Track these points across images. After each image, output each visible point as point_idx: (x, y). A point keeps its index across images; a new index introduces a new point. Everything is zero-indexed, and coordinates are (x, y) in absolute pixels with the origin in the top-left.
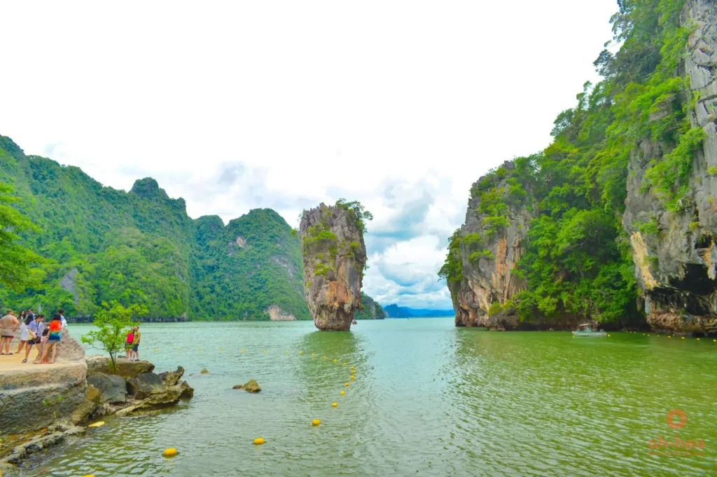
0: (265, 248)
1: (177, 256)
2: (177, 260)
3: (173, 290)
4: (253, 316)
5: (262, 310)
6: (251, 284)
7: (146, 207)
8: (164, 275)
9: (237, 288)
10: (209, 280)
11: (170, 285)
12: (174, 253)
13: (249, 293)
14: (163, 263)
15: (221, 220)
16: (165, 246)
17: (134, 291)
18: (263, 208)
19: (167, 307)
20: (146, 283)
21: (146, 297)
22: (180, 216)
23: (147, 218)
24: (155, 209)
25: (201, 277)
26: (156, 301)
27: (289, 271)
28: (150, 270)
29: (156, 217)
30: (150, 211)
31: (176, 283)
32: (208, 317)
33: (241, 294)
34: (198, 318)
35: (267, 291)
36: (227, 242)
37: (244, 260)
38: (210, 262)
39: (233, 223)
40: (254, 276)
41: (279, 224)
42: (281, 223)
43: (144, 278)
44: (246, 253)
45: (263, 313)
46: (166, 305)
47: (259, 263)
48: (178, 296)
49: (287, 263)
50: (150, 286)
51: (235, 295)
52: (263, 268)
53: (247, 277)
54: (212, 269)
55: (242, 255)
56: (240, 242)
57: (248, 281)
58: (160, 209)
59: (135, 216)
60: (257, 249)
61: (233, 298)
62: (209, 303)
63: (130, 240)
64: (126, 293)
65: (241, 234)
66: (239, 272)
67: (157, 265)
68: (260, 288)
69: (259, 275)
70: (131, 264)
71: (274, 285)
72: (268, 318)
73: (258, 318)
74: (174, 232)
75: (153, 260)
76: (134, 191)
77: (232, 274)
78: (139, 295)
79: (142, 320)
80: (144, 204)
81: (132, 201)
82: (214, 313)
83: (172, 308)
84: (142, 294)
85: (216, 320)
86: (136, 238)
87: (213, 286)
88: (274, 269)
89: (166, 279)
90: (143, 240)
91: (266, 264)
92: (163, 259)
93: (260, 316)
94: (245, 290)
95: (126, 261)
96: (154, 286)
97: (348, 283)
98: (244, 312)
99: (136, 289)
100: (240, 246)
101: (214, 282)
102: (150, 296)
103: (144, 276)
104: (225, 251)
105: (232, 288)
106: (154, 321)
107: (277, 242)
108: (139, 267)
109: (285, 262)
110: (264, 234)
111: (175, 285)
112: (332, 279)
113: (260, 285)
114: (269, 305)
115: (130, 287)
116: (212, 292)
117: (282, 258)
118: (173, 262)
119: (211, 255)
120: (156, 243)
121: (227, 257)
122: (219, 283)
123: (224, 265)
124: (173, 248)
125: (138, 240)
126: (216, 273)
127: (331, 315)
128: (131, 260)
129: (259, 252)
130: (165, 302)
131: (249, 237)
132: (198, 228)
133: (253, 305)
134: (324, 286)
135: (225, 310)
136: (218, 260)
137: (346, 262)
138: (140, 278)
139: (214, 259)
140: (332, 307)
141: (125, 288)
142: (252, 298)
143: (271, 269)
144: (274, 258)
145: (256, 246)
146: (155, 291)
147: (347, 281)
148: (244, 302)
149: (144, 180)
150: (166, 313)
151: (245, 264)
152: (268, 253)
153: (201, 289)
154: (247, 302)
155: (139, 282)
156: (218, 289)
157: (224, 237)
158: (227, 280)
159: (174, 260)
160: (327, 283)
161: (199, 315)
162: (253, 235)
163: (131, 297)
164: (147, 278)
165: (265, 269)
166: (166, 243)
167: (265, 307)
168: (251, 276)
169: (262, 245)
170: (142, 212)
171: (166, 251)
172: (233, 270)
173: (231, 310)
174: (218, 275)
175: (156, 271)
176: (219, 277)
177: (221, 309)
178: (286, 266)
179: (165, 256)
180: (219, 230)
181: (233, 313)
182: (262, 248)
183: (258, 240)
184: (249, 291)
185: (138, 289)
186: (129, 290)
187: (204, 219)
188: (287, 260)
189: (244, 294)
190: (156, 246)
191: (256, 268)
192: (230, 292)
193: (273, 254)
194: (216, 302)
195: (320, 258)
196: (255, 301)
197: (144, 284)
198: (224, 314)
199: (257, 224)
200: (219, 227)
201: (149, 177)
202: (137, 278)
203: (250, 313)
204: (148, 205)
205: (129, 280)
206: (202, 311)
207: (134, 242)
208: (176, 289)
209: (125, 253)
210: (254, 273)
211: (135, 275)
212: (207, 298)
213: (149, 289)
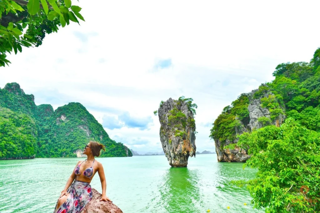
0: (76, 121)
1: (32, 124)
2: (32, 126)
3: (29, 142)
4: (68, 155)
5: (73, 152)
6: (68, 139)
7: (13, 97)
8: (25, 134)
9: (60, 141)
10: (46, 137)
11: (28, 139)
12: (31, 122)
13: (66, 144)
14: (24, 127)
15: (52, 107)
16: (26, 118)
17: (8, 142)
18: (75, 102)
19: (26, 151)
20: (15, 138)
21: (14, 146)
22: (31, 104)
23: (13, 103)
24: (18, 99)
25: (41, 135)
26: (20, 148)
27: (87, 133)
28: (18, 131)
29: (19, 103)
30: (15, 99)
31: (31, 138)
32: (43, 155)
33: (62, 144)
34: (38, 156)
35: (76, 143)
36: (56, 118)
37: (65, 127)
38: (46, 127)
39: (60, 109)
40: (69, 135)
41: (83, 110)
42: (84, 110)
43: (14, 135)
44: (66, 124)
45: (73, 153)
46: (26, 149)
47: (73, 129)
48: (32, 145)
49: (86, 129)
50: (17, 140)
51: (59, 145)
52: (74, 131)
53: (66, 136)
54: (46, 131)
55: (64, 124)
56: (63, 118)
57: (66, 137)
58: (21, 99)
59: (5, 102)
60: (72, 122)
61: (57, 146)
62: (44, 149)
63: (5, 114)
64: (3, 144)
65: (64, 114)
66: (61, 133)
67: (21, 128)
68: (72, 141)
69: (72, 135)
70: (6, 127)
71: (80, 140)
72: (76, 156)
73: (71, 156)
74: (28, 111)
75: (18, 125)
76: (6, 89)
77: (57, 134)
78: (10, 144)
79: (11, 158)
80: (12, 96)
81: (5, 93)
82: (47, 154)
83: (29, 151)
84: (12, 144)
85: (48, 157)
86: (8, 113)
87: (48, 140)
88: (81, 132)
89: (25, 136)
90: (13, 114)
91: (76, 129)
92: (24, 125)
93: (71, 155)
94: (64, 142)
95: (3, 125)
96: (19, 140)
97: (191, 141)
98: (63, 153)
99: (8, 141)
100: (63, 120)
101: (48, 138)
102: (17, 145)
103: (14, 134)
104: (54, 122)
105: (57, 141)
106: (18, 159)
107: (82, 119)
108: (11, 129)
109: (85, 129)
110: (76, 115)
111: (31, 139)
112: (184, 139)
113: (72, 140)
114: (77, 150)
115: (5, 140)
116: (46, 143)
117: (85, 127)
118: (30, 127)
119: (47, 124)
120: (20, 117)
121: (56, 125)
122: (50, 138)
123: (53, 129)
124: (30, 119)
125: (10, 115)
126: (49, 133)
127: (181, 158)
128: (6, 125)
129: (72, 123)
130: (25, 148)
131: (68, 116)
132: (39, 110)
133: (69, 150)
134: (181, 142)
135: (53, 152)
136: (50, 126)
137: (190, 129)
138: (11, 135)
139: (48, 126)
140: (183, 154)
141: (2, 141)
142: (68, 146)
143: (78, 132)
144: (80, 126)
145: (71, 120)
146: (20, 142)
147: (190, 139)
148: (63, 148)
149: (12, 83)
150: (25, 154)
151: (65, 129)
152: (77, 124)
153: (40, 141)
154: (65, 148)
155: (11, 137)
156: (50, 141)
157: (54, 115)
158: (55, 137)
159: (30, 126)
160: (182, 141)
161: (39, 155)
162: (70, 115)
163: (5, 146)
164: (16, 135)
165: (75, 132)
166: (26, 117)
167: (75, 151)
168: (68, 135)
169: (74, 120)
170: (10, 100)
171: (26, 121)
172: (58, 132)
173: (57, 152)
174: (50, 134)
175: (21, 132)
176: (51, 135)
177: (51, 151)
178: (86, 130)
179: (26, 123)
180: (51, 112)
181: (57, 154)
182: (75, 122)
183: (72, 118)
184: (66, 142)
185: (10, 141)
186: (5, 142)
187: (43, 106)
188: (86, 128)
189: (64, 144)
190: (20, 118)
191: (71, 131)
192: (56, 143)
193: (80, 124)
194: (48, 148)
195: (177, 127)
196: (70, 148)
197: (14, 139)
198: (53, 154)
199: (72, 110)
200: (51, 110)
201: (15, 82)
202: (9, 135)
203: (67, 154)
204: (14, 97)
205: (4, 136)
206: (41, 152)
207: (7, 115)
208: (31, 142)
209: (3, 121)
210: (69, 134)
211: (9, 133)
212: (44, 146)
213: (17, 141)
